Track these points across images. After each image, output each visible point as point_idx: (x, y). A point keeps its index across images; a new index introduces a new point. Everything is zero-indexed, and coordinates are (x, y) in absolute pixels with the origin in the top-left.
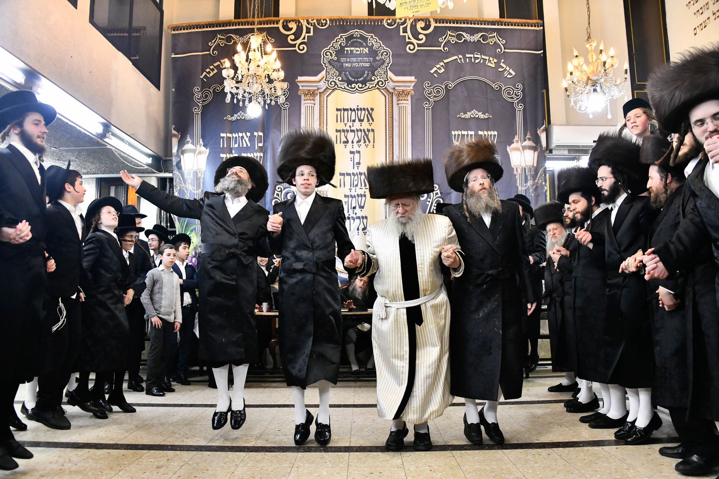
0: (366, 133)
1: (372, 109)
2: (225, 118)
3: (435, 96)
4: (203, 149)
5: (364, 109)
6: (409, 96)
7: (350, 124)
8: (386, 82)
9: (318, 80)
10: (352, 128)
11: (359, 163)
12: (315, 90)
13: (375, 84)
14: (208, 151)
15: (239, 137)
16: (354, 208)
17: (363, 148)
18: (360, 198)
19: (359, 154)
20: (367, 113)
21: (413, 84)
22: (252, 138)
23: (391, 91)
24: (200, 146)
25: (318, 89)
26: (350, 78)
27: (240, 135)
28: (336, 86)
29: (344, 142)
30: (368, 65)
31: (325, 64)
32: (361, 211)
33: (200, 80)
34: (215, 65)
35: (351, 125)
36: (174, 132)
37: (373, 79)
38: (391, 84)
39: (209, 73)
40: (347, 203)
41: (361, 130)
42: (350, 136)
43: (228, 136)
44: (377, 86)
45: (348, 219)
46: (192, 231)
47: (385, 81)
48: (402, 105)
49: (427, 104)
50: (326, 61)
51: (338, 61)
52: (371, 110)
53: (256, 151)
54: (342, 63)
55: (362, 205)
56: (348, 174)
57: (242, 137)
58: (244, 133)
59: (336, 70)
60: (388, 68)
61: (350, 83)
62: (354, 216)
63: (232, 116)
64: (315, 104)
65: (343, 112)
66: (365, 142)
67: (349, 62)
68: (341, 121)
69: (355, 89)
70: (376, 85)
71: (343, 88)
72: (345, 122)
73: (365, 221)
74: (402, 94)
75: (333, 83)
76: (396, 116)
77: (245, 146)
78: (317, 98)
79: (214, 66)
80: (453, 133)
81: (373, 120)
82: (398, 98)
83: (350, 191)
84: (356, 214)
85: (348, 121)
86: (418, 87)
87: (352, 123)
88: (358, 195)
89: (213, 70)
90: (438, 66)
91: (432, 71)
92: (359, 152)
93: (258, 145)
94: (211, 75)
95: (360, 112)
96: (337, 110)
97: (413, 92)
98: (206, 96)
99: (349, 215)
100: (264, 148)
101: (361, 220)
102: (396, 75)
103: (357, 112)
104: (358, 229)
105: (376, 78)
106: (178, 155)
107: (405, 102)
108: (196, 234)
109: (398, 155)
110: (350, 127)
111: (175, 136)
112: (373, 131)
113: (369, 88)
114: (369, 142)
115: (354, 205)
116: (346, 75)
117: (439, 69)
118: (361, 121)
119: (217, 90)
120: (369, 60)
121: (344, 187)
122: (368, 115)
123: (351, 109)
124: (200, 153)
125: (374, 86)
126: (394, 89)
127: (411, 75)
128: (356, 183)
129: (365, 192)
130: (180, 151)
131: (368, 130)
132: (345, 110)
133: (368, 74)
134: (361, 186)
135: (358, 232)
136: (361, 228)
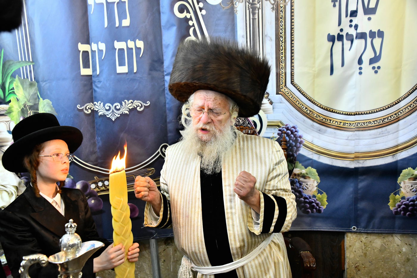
16: (354, 14)
32: (369, 19)
40: (337, 4)
45: (338, 40)
46: (13, 76)
55: (372, 5)
62: (352, 32)
73: (377, 41)
84: (356, 27)
99: (342, 30)
101: (369, 40)
104: (360, 62)
108: (22, 83)
115: (352, 8)
135: (360, 68)
136: (366, 59)
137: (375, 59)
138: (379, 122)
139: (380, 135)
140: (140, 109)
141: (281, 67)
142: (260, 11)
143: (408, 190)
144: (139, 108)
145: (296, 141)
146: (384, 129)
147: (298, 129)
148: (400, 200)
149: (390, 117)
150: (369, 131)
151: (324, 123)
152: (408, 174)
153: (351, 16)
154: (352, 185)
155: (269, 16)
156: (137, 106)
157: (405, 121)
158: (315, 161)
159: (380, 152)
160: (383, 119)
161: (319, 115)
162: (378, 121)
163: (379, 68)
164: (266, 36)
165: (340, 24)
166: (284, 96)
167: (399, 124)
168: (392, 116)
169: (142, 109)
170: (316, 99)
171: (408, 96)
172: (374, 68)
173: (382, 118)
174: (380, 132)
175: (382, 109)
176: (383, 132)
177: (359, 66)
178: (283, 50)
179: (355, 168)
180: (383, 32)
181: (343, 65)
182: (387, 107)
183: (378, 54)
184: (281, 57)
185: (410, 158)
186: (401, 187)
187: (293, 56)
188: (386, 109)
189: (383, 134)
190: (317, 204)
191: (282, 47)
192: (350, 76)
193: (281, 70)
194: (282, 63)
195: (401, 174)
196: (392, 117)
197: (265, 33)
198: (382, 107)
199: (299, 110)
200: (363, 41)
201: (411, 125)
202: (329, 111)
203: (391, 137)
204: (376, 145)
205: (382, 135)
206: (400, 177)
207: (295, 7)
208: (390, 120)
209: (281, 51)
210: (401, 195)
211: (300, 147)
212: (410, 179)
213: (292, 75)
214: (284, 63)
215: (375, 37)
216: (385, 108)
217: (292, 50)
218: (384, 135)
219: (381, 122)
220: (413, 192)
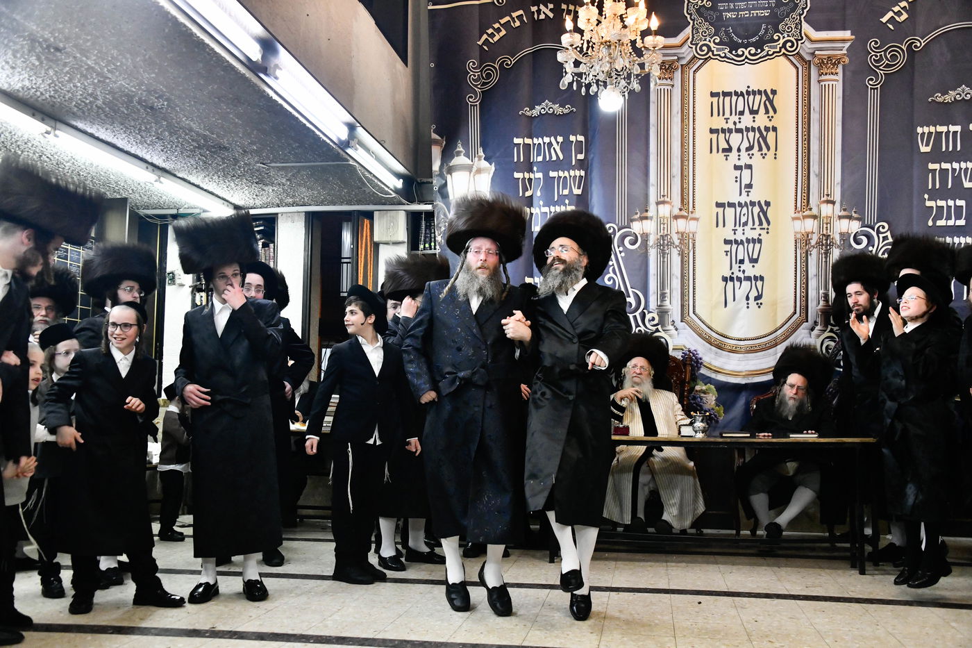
0: (763, 133)
1: (774, 92)
2: (520, 113)
3: (888, 66)
4: (485, 164)
5: (760, 92)
6: (840, 67)
7: (735, 118)
8: (799, 42)
9: (679, 44)
10: (738, 126)
11: (749, 186)
12: (673, 62)
13: (778, 46)
14: (493, 168)
15: (544, 143)
16: (742, 262)
17: (756, 160)
18: (751, 245)
19: (750, 171)
20: (764, 98)
21: (847, 45)
22: (565, 146)
23: (808, 58)
24: (480, 159)
25: (679, 59)
26: (735, 38)
27: (547, 140)
28: (710, 54)
29: (724, 150)
30: (766, 13)
31: (691, 15)
32: (753, 266)
33: (478, 48)
34: (503, 21)
35: (737, 121)
36: (435, 136)
37: (776, 38)
38: (808, 45)
39: (492, 35)
40: (729, 254)
41: (753, 129)
42: (735, 139)
43: (526, 142)
44: (783, 50)
45: (730, 281)
47: (797, 40)
48: (827, 83)
49: (872, 80)
50: (693, 10)
51: (714, 8)
52: (771, 93)
53: (573, 168)
54: (721, 12)
55: (755, 256)
56: (731, 205)
57: (550, 144)
58: (552, 138)
59: (711, 24)
60: (802, 17)
61: (734, 47)
62: (741, 275)
63: (532, 108)
64: (673, 86)
65: (722, 98)
66: (760, 149)
67: (733, 10)
68: (719, 115)
69: (744, 58)
70: (781, 48)
71: (723, 55)
72: (725, 117)
73: (759, 283)
74: (827, 64)
75: (704, 48)
76: (815, 103)
77: (554, 158)
78: (678, 74)
79: (500, 23)
80: (920, 130)
81: (775, 111)
82: (819, 70)
83: (735, 234)
84: (744, 272)
85: (731, 115)
86: (858, 49)
87: (738, 116)
88: (748, 241)
89: (498, 30)
90: (896, 9)
91: (884, 20)
92: (749, 167)
93: (576, 156)
94: (496, 38)
95: (751, 97)
96: (713, 95)
97: (847, 60)
98: (489, 76)
99: (733, 273)
100: (586, 162)
101: (753, 282)
102: (817, 29)
103: (746, 97)
104: (748, 298)
105: (781, 37)
106: (441, 175)
107: (832, 77)
109: (817, 172)
110: (735, 123)
111: (436, 142)
112: (775, 129)
113: (768, 55)
114: (768, 149)
115: (740, 257)
116: (727, 33)
117: (899, 14)
118: (754, 112)
119: (507, 64)
120: (769, 3)
121: (724, 226)
122: (767, 102)
123: (736, 93)
124: (479, 171)
125: (778, 50)
126: (813, 54)
127: (844, 29)
128: (744, 219)
129: (760, 235)
130: (445, 167)
131: (767, 129)
132: (725, 94)
133: (766, 30)
134: (754, 225)
135: (748, 304)
136: (752, 296)
137: (758, 297)
138: (763, 346)
139: (763, 357)
141: (685, 300)
142: (669, 255)
145: (697, 362)
146: (766, 352)
147: (698, 352)
150: (755, 354)
151: (720, 347)
153: (739, 263)
154: (744, 398)
155: (676, 260)
158: (713, 379)
159: (764, 370)
160: (766, 344)
161: (716, 339)
163: (761, 304)
164: (673, 275)
165: (731, 269)
166: (688, 323)
167: (777, 348)
170: (714, 326)
171: (783, 326)
172: (757, 304)
174: (763, 354)
175: (764, 335)
177: (747, 302)
178: (686, 286)
179: (745, 383)
180: (763, 277)
181: (734, 300)
183: (760, 293)
184: (685, 292)
187: (694, 292)
188: (767, 336)
190: (715, 416)
191: (685, 284)
192: (739, 310)
193: (685, 302)
194: (685, 296)
196: (772, 343)
197: (673, 272)
199: (700, 335)
200: (749, 283)
202: (724, 337)
203: (771, 358)
207: (696, 254)
208: (771, 345)
209: (685, 288)
211: (700, 367)
213: (694, 307)
215: (758, 280)
217: (694, 287)
218: (766, 356)
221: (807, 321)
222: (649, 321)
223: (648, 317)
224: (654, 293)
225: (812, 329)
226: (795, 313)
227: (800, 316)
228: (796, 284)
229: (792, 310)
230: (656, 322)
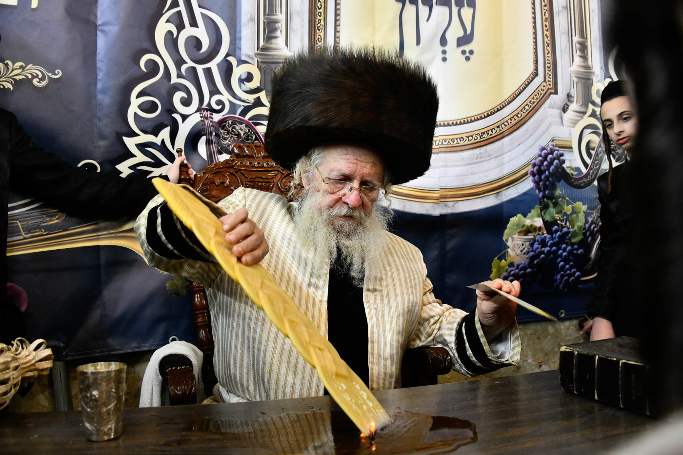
45: (411, 2)
73: (467, 12)
101: (455, 9)
104: (443, 41)
135: (444, 52)
136: (452, 37)
137: (465, 40)
138: (476, 138)
139: (477, 160)
140: (39, 82)
141: (318, 39)
143: (518, 251)
144: (38, 80)
146: (483, 149)
148: (507, 268)
149: (490, 131)
150: (461, 153)
152: (518, 225)
154: (437, 245)
156: (34, 77)
157: (511, 139)
159: (479, 187)
160: (482, 133)
162: (474, 136)
163: (471, 52)
167: (503, 144)
168: (494, 129)
169: (44, 83)
171: (513, 100)
172: (464, 52)
173: (480, 132)
174: (477, 155)
175: (479, 117)
176: (482, 155)
177: (442, 49)
178: (321, 8)
179: (440, 215)
181: (418, 43)
182: (486, 115)
183: (469, 32)
184: (317, 20)
185: (519, 199)
186: (508, 247)
187: (338, 20)
188: (485, 117)
189: (481, 158)
191: (319, 3)
192: (429, 63)
193: (318, 42)
194: (319, 30)
195: (509, 225)
196: (494, 131)
198: (479, 115)
200: (446, 9)
201: (519, 145)
203: (492, 163)
204: (472, 176)
205: (480, 160)
206: (506, 231)
208: (491, 136)
209: (319, 11)
210: (509, 260)
212: (520, 232)
214: (323, 31)
215: (464, 6)
216: (483, 116)
217: (336, 9)
218: (483, 159)
219: (479, 138)
220: (524, 254)
221: (556, 93)
222: (241, 81)
223: (239, 72)
224: (252, 19)
225: (565, 109)
226: (536, 74)
227: (545, 81)
228: (534, 18)
229: (531, 69)
230: (255, 83)
